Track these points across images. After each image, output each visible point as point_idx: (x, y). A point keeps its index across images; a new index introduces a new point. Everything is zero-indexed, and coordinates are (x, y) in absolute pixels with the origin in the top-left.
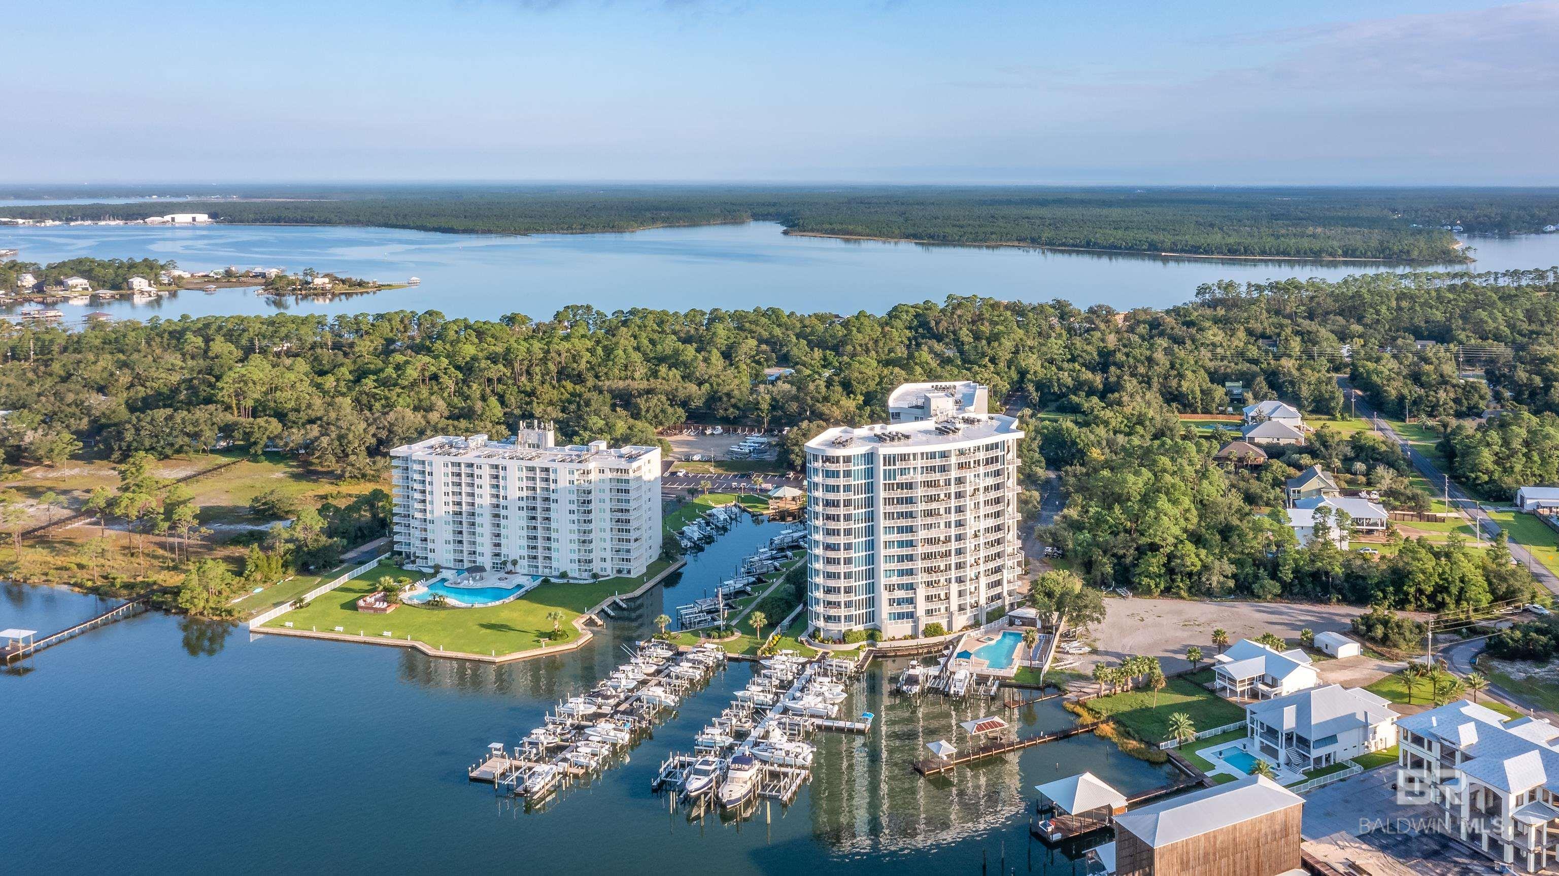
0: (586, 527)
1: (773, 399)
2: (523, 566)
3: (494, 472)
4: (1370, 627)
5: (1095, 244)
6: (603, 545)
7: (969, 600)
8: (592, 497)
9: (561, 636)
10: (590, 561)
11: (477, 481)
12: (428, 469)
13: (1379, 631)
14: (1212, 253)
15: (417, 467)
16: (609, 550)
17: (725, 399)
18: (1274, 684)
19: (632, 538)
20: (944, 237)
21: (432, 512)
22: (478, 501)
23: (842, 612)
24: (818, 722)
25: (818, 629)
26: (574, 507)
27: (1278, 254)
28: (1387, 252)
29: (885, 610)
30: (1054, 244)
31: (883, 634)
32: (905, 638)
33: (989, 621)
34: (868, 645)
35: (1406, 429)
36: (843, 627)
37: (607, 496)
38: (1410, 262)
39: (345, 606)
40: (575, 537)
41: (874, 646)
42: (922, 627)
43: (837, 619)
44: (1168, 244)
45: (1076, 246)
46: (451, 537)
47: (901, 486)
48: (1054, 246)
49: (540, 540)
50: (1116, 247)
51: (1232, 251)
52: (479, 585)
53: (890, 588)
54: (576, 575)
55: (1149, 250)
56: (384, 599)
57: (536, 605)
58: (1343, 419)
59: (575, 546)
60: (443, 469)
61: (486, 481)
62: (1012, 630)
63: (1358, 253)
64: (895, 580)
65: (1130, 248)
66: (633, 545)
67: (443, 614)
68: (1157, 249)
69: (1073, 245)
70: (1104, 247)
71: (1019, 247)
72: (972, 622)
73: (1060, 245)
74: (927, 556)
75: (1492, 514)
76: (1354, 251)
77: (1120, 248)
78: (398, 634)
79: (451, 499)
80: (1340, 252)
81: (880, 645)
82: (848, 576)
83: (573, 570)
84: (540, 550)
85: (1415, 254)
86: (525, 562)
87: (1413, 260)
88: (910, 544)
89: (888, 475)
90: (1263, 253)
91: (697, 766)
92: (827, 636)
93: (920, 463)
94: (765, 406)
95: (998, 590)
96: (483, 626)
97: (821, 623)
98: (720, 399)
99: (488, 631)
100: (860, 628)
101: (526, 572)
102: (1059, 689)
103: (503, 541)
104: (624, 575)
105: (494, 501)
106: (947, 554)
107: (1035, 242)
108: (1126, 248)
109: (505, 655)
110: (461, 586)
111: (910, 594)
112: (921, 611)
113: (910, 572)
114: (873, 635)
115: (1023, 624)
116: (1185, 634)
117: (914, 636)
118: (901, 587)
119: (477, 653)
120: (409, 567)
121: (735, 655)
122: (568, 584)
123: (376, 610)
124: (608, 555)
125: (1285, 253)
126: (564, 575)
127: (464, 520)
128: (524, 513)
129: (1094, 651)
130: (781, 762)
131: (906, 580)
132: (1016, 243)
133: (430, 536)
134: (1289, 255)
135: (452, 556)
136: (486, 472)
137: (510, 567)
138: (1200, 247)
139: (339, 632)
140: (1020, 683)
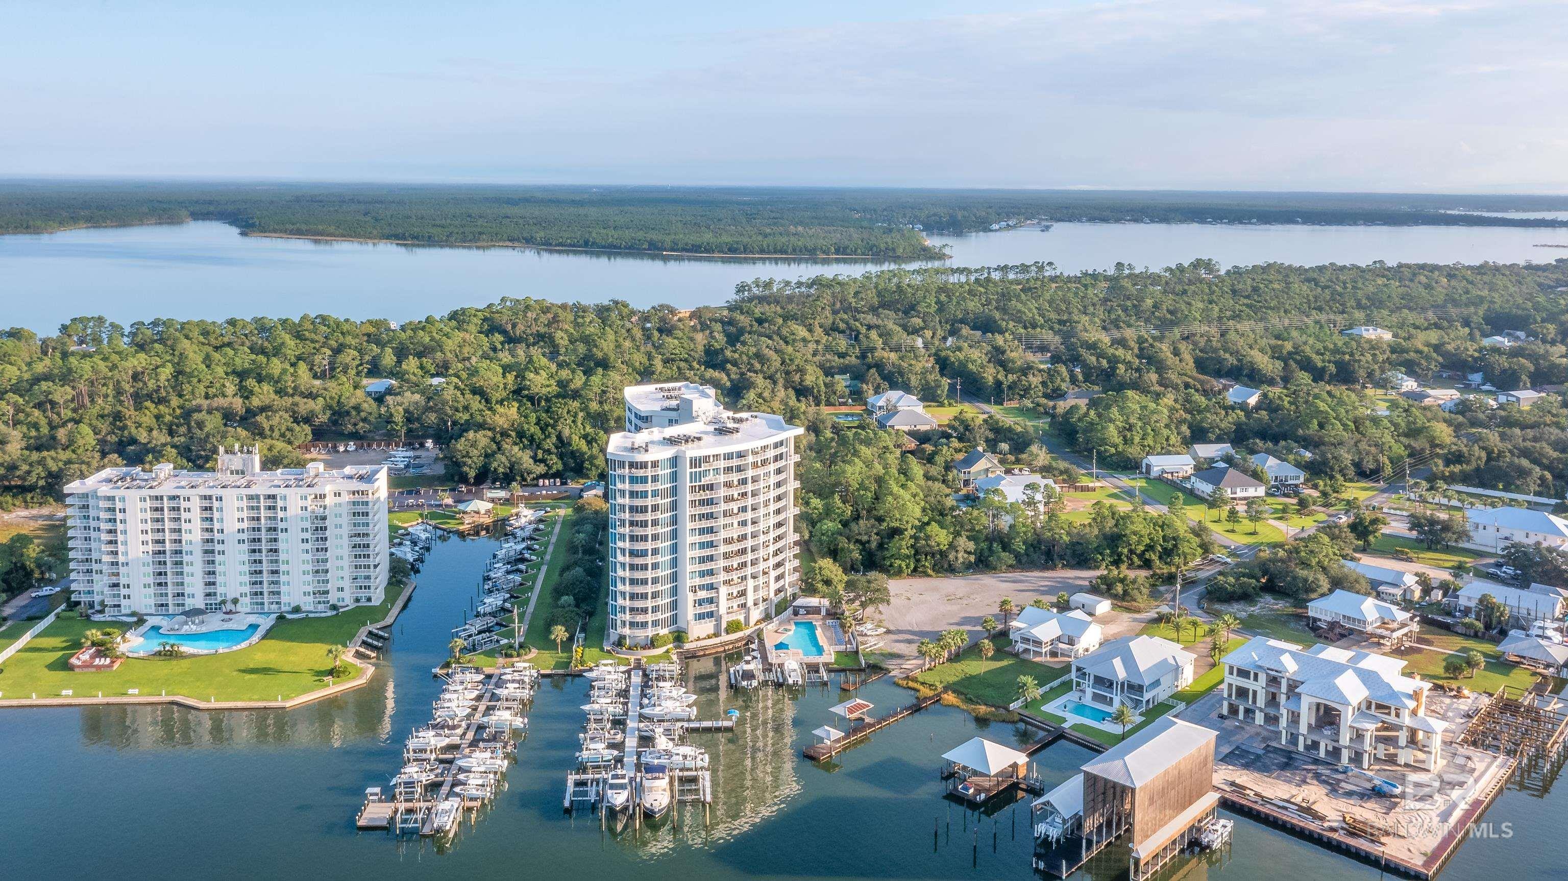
0: (321, 555)
1: (406, 411)
2: (245, 604)
3: (206, 504)
4: (1110, 586)
5: (593, 243)
6: (340, 573)
7: (761, 594)
8: (327, 523)
9: (344, 672)
10: (327, 592)
11: (184, 515)
12: (119, 505)
13: (1119, 588)
14: (713, 252)
15: (103, 504)
16: (347, 578)
17: (354, 413)
18: (1071, 642)
19: (372, 564)
20: (430, 237)
21: (126, 553)
22: (185, 537)
23: (650, 617)
24: (686, 725)
25: (622, 638)
26: (307, 535)
27: (775, 252)
28: (875, 249)
29: (690, 611)
30: (551, 244)
31: (690, 635)
32: (709, 637)
33: (778, 614)
34: (676, 648)
35: (1009, 411)
36: (650, 632)
37: (345, 520)
38: (896, 259)
39: (52, 667)
40: (309, 567)
41: (680, 647)
42: (724, 625)
43: (644, 625)
44: (668, 244)
45: (574, 246)
46: (151, 580)
47: (703, 488)
48: (549, 246)
49: (265, 574)
50: (615, 247)
51: (732, 250)
52: (204, 629)
53: (694, 590)
54: (312, 608)
55: (649, 249)
56: (100, 654)
57: (289, 644)
58: (950, 405)
59: (310, 578)
60: (140, 505)
61: (196, 515)
62: (799, 619)
63: (849, 251)
64: (698, 581)
65: (629, 248)
66: (371, 572)
67: (184, 663)
68: (658, 249)
69: (570, 245)
70: (604, 247)
71: (514, 248)
72: (763, 615)
73: (556, 245)
74: (726, 556)
75: (1125, 481)
76: (845, 248)
77: (620, 248)
78: (145, 691)
79: (150, 537)
80: (833, 250)
81: (687, 646)
82: (655, 581)
83: (308, 604)
84: (265, 585)
85: (900, 251)
86: (246, 600)
87: (899, 257)
88: (711, 545)
89: (694, 477)
90: (762, 251)
91: (611, 781)
92: (633, 643)
93: (722, 464)
94: (399, 418)
95: (781, 583)
96: (240, 671)
97: (627, 631)
98: (348, 413)
99: (253, 676)
100: (664, 631)
101: (248, 610)
102: (881, 669)
103: (219, 579)
104: (363, 603)
105: (207, 536)
106: (743, 551)
107: (529, 242)
108: (626, 248)
109: (292, 698)
110: (183, 632)
111: (712, 594)
112: (723, 610)
113: (711, 573)
114: (679, 637)
115: (808, 613)
116: (955, 608)
117: (717, 635)
118: (702, 587)
119: (258, 700)
120: (98, 618)
121: (548, 672)
122: (307, 618)
123: (99, 667)
124: (347, 584)
125: (782, 251)
126: (297, 610)
127: (168, 560)
128: (245, 547)
129: (888, 632)
130: (682, 766)
131: (708, 580)
132: (508, 243)
133: (123, 581)
134: (786, 253)
135: (152, 601)
136: (196, 504)
137: (229, 606)
138: (700, 247)
139: (67, 696)
140: (842, 666)
